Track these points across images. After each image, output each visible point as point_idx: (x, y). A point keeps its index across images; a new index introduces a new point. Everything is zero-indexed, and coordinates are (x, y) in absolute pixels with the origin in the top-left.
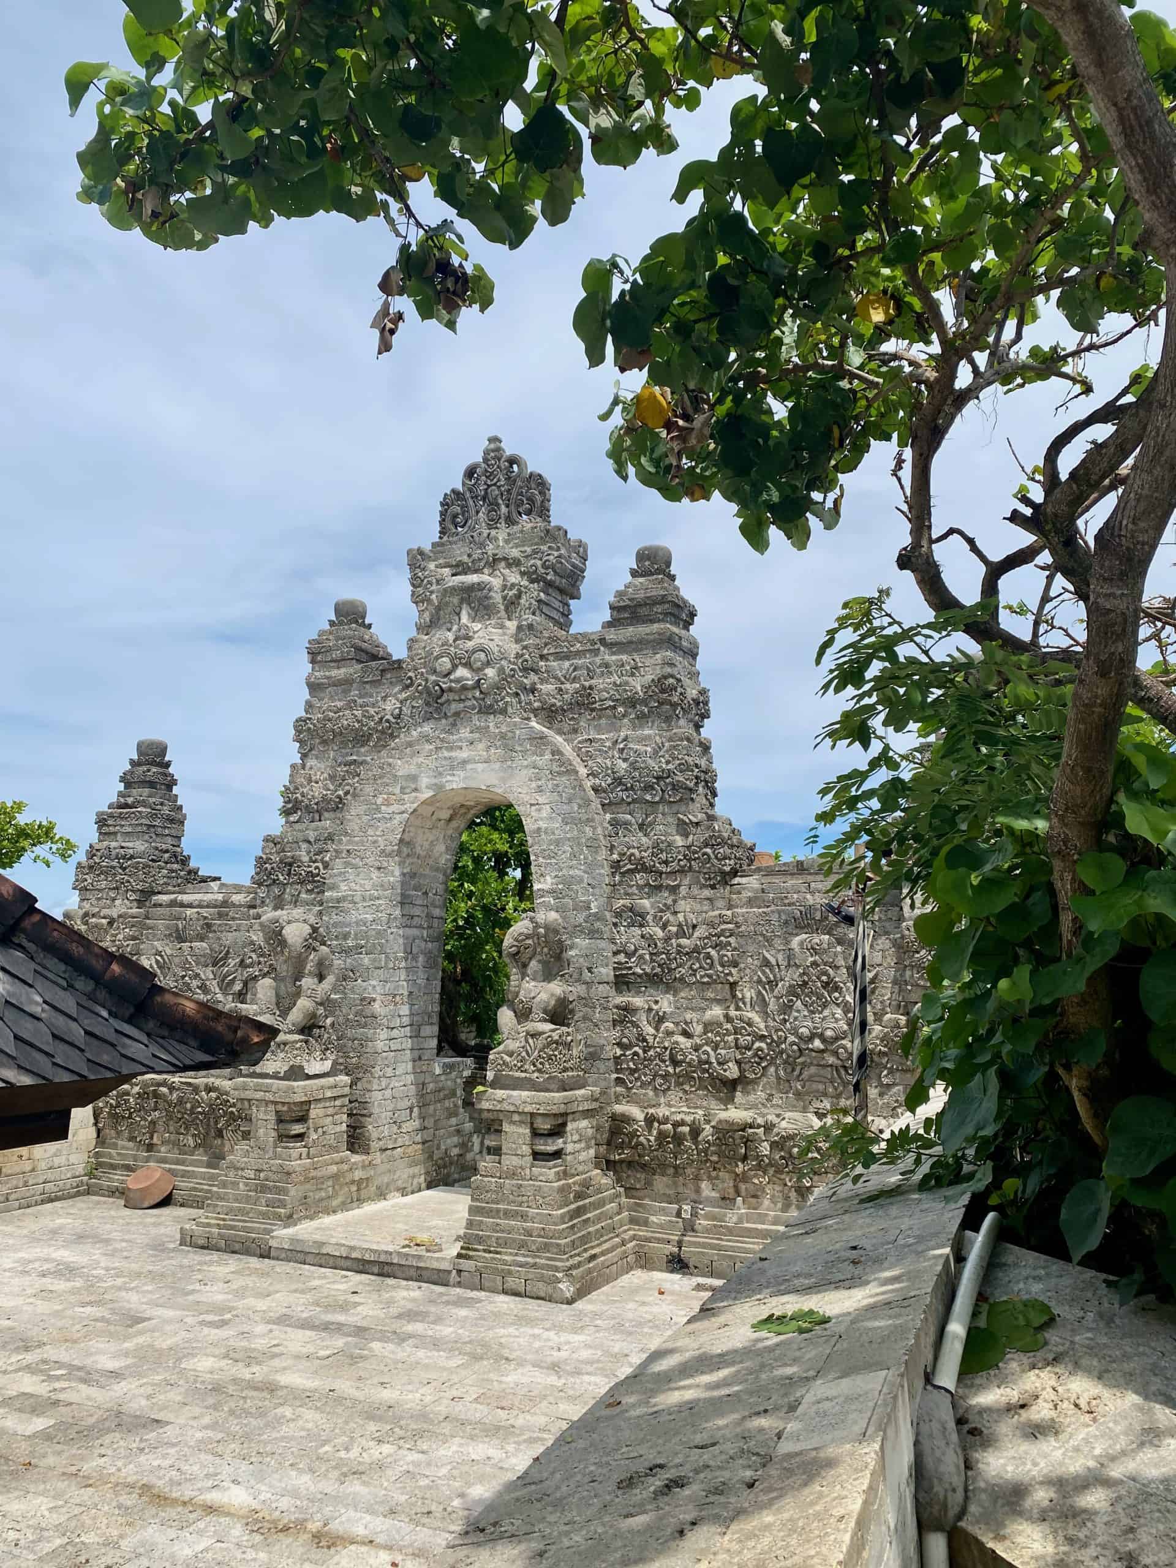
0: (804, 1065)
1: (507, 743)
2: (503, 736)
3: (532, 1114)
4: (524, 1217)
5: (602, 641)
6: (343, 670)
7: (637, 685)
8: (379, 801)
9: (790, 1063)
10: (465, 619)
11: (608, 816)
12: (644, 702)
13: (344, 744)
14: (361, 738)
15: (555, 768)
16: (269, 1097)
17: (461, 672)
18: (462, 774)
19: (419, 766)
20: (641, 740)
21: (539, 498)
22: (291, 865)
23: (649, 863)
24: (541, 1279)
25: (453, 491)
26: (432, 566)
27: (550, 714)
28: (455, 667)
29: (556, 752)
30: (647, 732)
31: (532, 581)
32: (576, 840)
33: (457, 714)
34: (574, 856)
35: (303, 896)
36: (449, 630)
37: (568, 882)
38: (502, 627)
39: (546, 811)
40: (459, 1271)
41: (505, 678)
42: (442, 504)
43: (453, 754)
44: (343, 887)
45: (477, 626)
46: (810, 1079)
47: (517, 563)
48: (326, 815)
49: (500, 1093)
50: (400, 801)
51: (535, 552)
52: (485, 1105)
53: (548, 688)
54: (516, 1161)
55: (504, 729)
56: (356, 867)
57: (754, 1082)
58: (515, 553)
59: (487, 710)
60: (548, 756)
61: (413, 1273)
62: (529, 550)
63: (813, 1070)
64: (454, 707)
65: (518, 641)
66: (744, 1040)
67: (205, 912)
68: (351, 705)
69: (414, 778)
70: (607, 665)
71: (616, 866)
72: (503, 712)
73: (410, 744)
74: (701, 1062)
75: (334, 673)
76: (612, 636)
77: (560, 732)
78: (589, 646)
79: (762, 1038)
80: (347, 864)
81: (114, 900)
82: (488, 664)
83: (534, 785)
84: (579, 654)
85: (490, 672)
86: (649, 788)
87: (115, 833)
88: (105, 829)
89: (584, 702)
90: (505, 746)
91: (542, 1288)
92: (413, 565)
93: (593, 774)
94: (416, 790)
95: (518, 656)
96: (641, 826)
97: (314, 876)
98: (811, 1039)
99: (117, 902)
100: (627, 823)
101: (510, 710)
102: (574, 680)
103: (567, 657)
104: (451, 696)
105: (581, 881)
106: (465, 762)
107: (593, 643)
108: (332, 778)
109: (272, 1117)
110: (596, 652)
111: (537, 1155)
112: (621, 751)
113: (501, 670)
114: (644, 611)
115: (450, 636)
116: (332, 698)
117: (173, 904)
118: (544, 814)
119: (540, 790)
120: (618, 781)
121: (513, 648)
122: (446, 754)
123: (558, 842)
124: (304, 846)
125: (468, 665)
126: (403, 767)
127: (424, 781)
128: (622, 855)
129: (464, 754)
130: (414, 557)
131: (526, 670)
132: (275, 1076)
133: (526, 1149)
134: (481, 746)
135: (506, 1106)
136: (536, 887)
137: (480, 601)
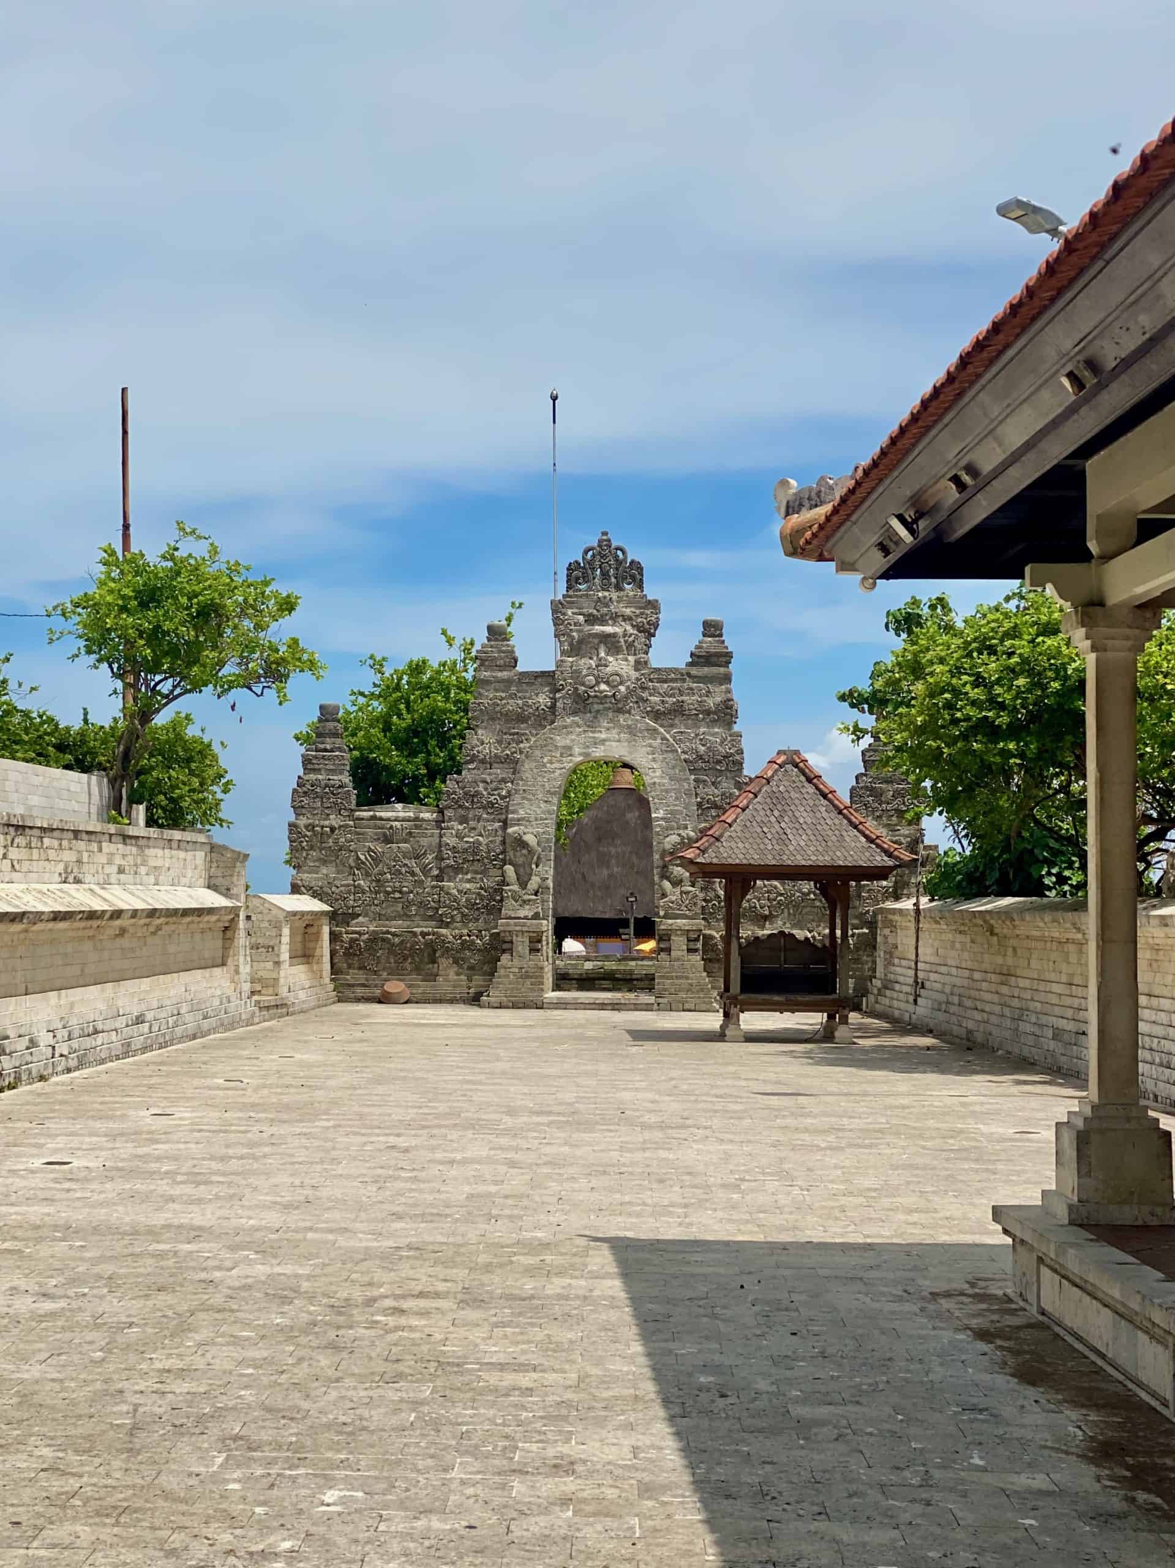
0: (804, 907)
1: (631, 730)
2: (629, 727)
3: (688, 931)
4: (687, 978)
5: (689, 674)
6: (505, 673)
7: (711, 703)
8: (545, 760)
9: (796, 906)
10: (602, 654)
11: (693, 777)
12: (715, 713)
13: (507, 721)
14: (521, 718)
15: (664, 748)
16: (525, 929)
17: (603, 687)
18: (602, 748)
19: (573, 741)
20: (713, 735)
21: (638, 577)
22: (473, 796)
23: (719, 803)
24: (704, 1003)
25: (576, 562)
26: (570, 612)
27: (656, 715)
28: (598, 683)
29: (664, 739)
30: (716, 730)
31: (640, 632)
32: (678, 791)
33: (598, 711)
34: (677, 798)
35: (485, 816)
36: (591, 658)
37: (672, 812)
38: (627, 660)
39: (658, 773)
40: (659, 1004)
41: (631, 692)
42: (568, 569)
43: (596, 735)
44: (521, 812)
45: (610, 659)
46: (807, 914)
47: (630, 619)
48: (496, 765)
49: (670, 921)
50: (560, 761)
51: (642, 614)
52: (662, 927)
53: (655, 699)
54: (680, 953)
55: (630, 723)
56: (529, 800)
57: (777, 916)
58: (628, 611)
59: (620, 711)
60: (659, 741)
61: (632, 1007)
62: (638, 612)
63: (808, 909)
64: (596, 707)
65: (636, 670)
66: (772, 896)
67: (405, 824)
68: (513, 696)
69: (570, 748)
70: (692, 689)
71: (699, 805)
72: (629, 712)
73: (566, 727)
74: (750, 908)
75: (499, 674)
76: (694, 671)
77: (662, 726)
78: (679, 676)
79: (782, 895)
80: (523, 798)
81: (328, 815)
82: (621, 683)
83: (650, 757)
84: (672, 680)
85: (622, 688)
86: (719, 762)
87: (319, 770)
88: (309, 766)
89: (678, 710)
90: (630, 733)
91: (704, 1007)
92: (554, 612)
93: (684, 752)
94: (571, 755)
95: (638, 679)
96: (713, 783)
97: (493, 804)
98: (808, 894)
99: (332, 817)
100: (705, 781)
101: (633, 712)
102: (673, 696)
103: (665, 681)
104: (596, 700)
105: (682, 813)
106: (603, 741)
107: (682, 675)
108: (500, 742)
109: (527, 940)
110: (684, 681)
111: (689, 950)
112: (701, 740)
113: (628, 687)
114: (714, 659)
115: (593, 663)
116: (496, 690)
117: (374, 818)
118: (658, 774)
119: (654, 760)
120: (700, 757)
121: (634, 675)
122: (591, 735)
123: (667, 791)
124: (481, 785)
125: (607, 683)
126: (561, 741)
127: (577, 750)
128: (703, 798)
129: (603, 736)
130: (556, 606)
131: (644, 688)
132: (526, 918)
133: (685, 947)
134: (615, 731)
135: (674, 927)
136: (653, 815)
137: (613, 643)
